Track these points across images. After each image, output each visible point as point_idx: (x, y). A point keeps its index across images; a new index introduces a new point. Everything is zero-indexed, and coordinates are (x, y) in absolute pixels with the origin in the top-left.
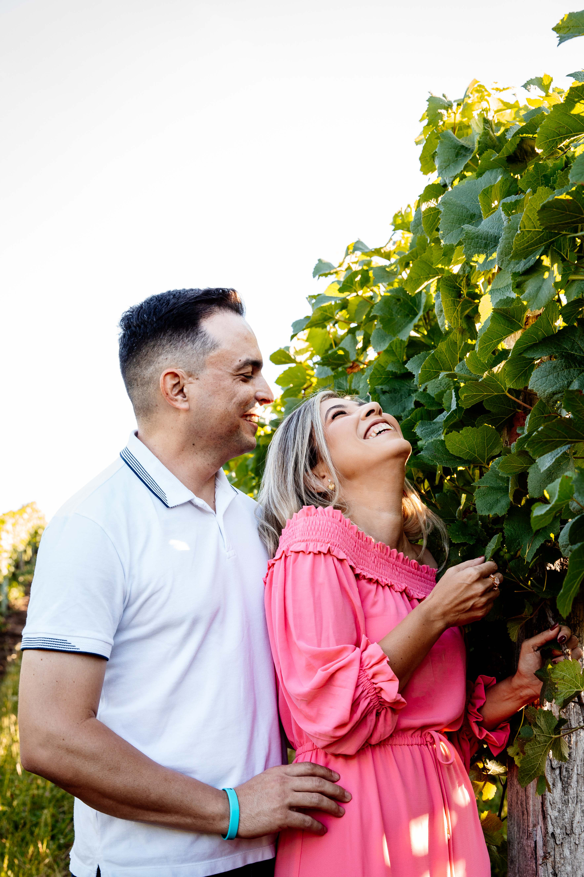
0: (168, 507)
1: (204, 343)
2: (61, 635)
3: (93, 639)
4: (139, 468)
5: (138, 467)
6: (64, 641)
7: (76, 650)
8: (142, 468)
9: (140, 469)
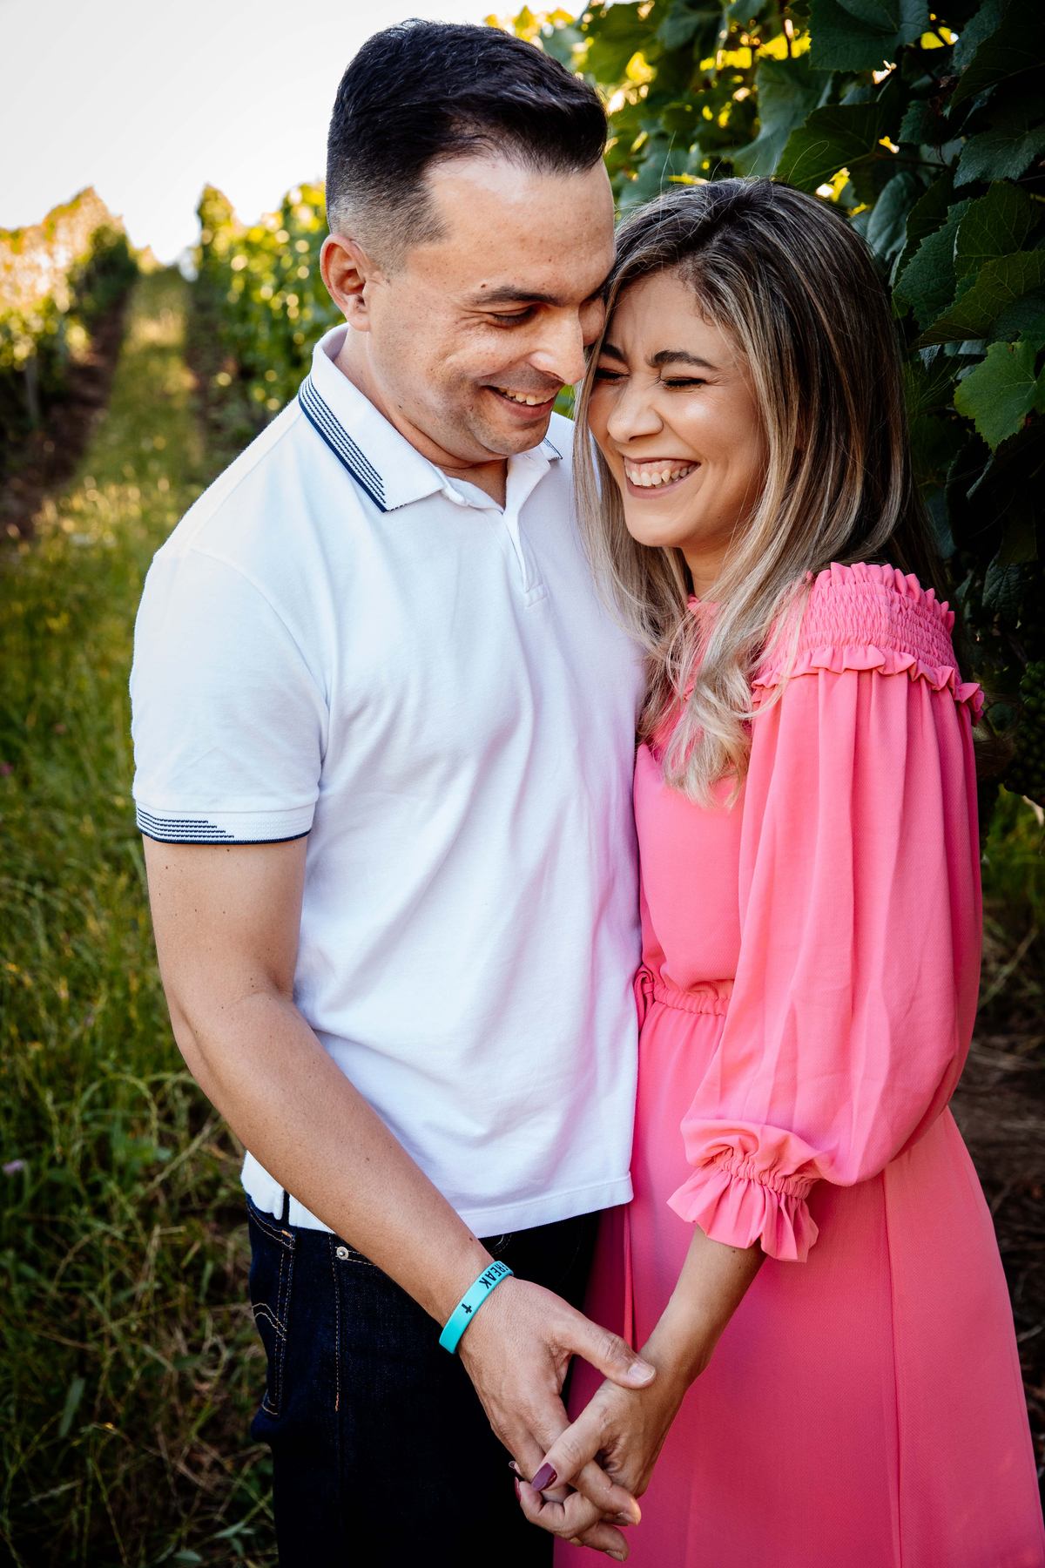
0: (383, 510)
1: (414, 219)
2: (194, 812)
3: (258, 812)
4: (328, 420)
5: (325, 417)
6: (202, 824)
7: (227, 839)
8: (334, 421)
9: (330, 423)
